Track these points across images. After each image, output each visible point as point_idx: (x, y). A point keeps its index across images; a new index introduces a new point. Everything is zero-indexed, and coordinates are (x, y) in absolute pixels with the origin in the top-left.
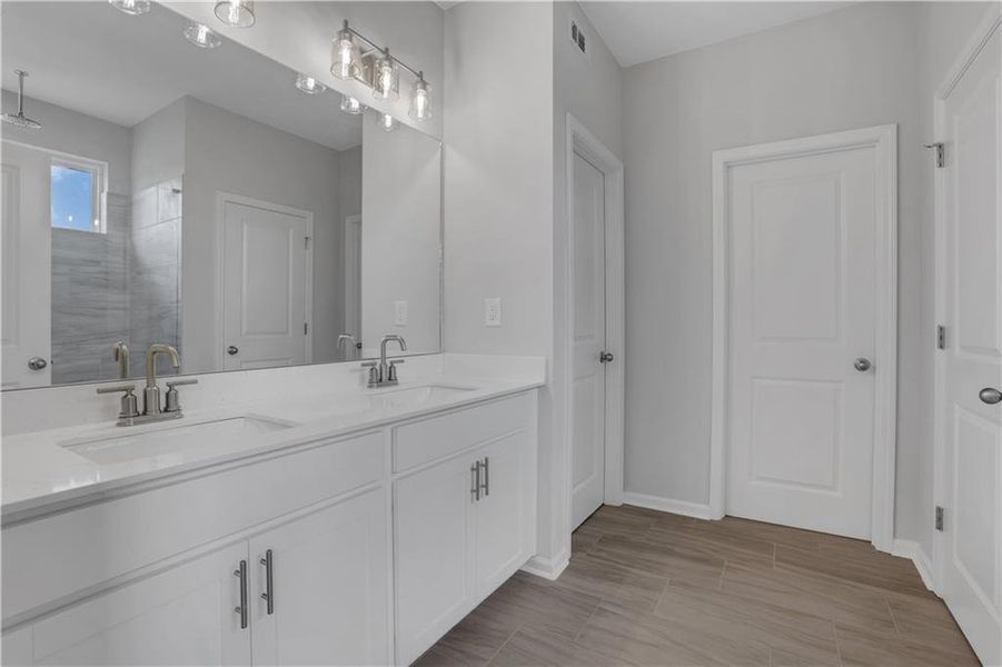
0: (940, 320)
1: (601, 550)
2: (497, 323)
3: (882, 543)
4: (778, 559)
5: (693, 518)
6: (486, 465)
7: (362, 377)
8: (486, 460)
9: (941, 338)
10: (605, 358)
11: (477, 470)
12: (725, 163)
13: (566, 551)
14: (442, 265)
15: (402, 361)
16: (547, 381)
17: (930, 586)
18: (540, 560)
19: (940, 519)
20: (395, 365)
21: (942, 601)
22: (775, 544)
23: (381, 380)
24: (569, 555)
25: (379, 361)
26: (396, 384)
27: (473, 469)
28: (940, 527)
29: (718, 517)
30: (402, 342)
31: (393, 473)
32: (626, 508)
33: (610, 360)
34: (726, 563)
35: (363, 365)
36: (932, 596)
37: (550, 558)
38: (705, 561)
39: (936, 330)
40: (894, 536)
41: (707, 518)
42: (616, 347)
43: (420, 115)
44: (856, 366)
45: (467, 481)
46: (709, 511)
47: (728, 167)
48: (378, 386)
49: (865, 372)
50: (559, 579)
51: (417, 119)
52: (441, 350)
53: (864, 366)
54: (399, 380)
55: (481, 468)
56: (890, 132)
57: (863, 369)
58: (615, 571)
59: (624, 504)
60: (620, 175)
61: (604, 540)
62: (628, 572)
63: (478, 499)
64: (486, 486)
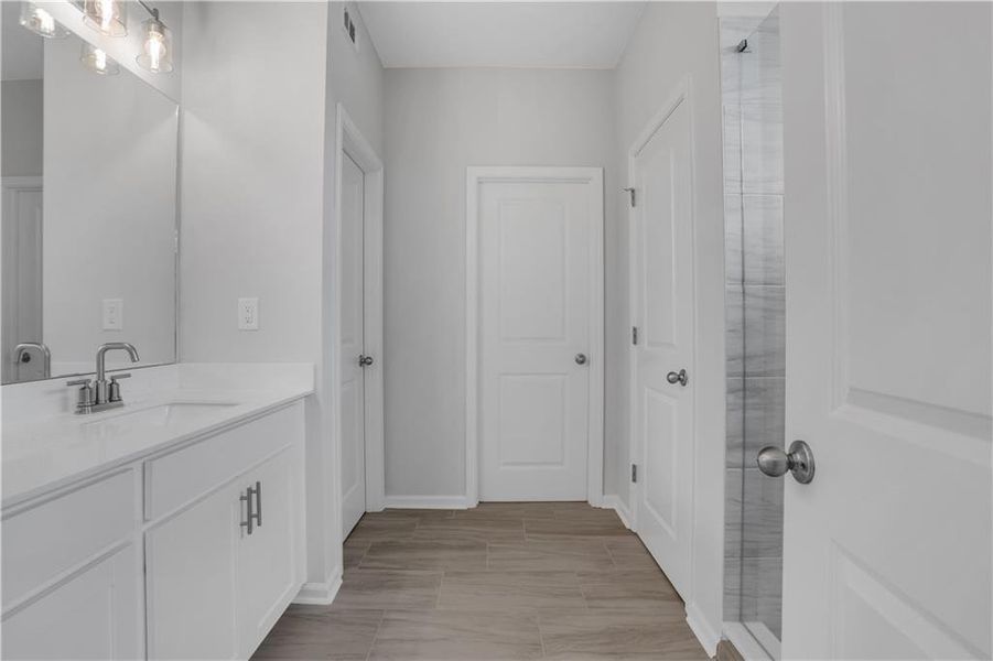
0: (633, 323)
1: (372, 560)
2: (254, 325)
3: (597, 500)
4: (528, 531)
5: (452, 511)
6: (258, 492)
7: (65, 400)
8: (258, 484)
9: (635, 336)
10: (365, 362)
11: (249, 499)
12: (479, 178)
13: (338, 569)
14: (178, 256)
15: (129, 376)
16: (315, 389)
17: (628, 527)
18: (313, 586)
19: (634, 474)
20: (117, 381)
21: (636, 534)
22: (523, 519)
23: (97, 402)
24: (341, 573)
25: (94, 378)
26: (122, 405)
27: (242, 498)
28: (634, 480)
29: (473, 505)
30: (131, 351)
31: (145, 521)
32: (389, 513)
33: (370, 363)
34: (488, 545)
35: (70, 384)
36: (630, 532)
37: (323, 581)
38: (471, 548)
39: (632, 330)
40: (604, 494)
41: (464, 507)
42: (374, 349)
43: (155, 65)
44: (577, 361)
45: (236, 513)
46: (465, 501)
47: (480, 183)
48: (93, 411)
49: (585, 365)
50: (334, 601)
51: (149, 70)
52: (175, 359)
53: (582, 360)
54: (124, 400)
55: (252, 495)
56: (597, 173)
57: (582, 362)
58: (389, 578)
59: (386, 509)
60: (380, 175)
61: (375, 549)
62: (404, 575)
63: (250, 532)
64: (258, 516)
